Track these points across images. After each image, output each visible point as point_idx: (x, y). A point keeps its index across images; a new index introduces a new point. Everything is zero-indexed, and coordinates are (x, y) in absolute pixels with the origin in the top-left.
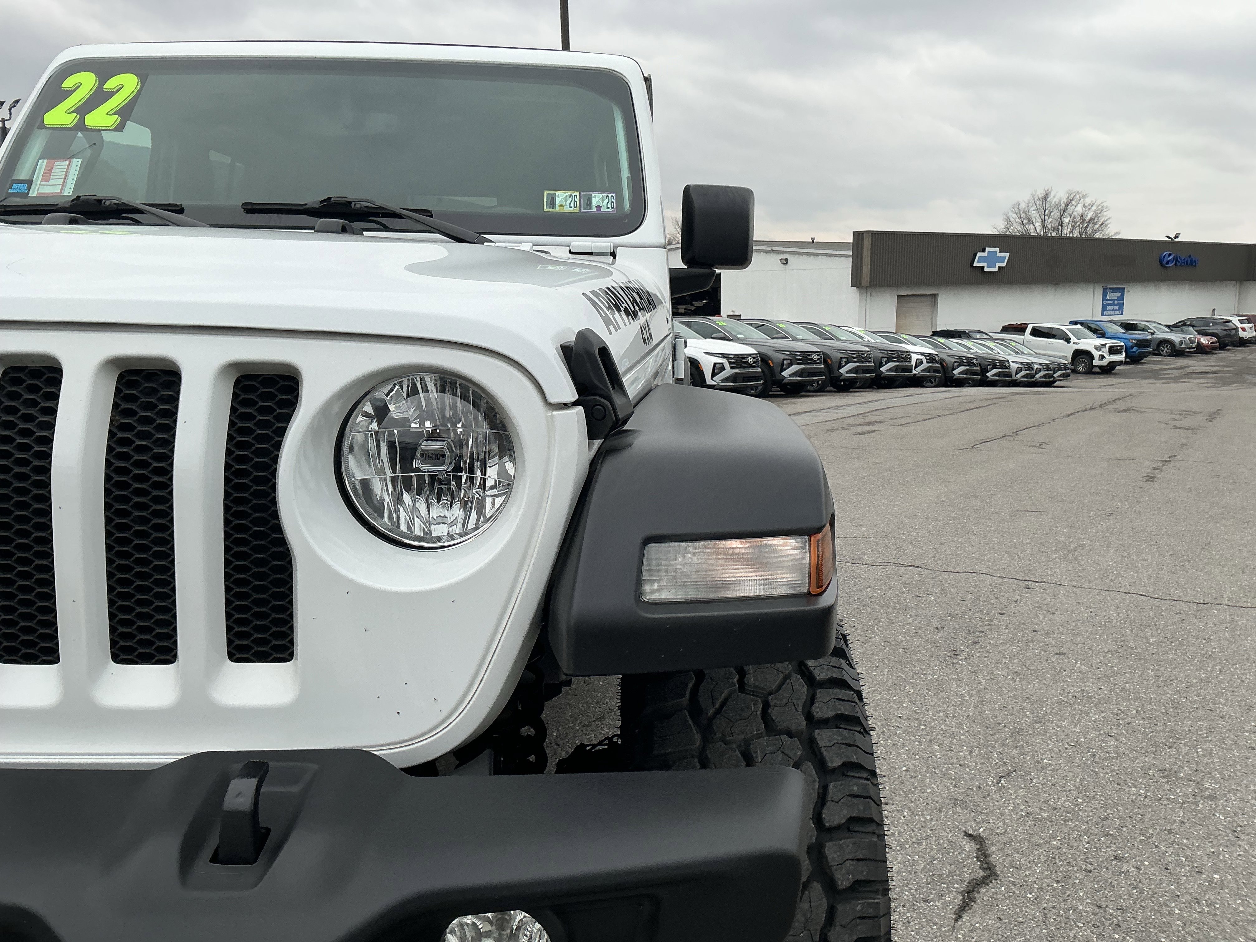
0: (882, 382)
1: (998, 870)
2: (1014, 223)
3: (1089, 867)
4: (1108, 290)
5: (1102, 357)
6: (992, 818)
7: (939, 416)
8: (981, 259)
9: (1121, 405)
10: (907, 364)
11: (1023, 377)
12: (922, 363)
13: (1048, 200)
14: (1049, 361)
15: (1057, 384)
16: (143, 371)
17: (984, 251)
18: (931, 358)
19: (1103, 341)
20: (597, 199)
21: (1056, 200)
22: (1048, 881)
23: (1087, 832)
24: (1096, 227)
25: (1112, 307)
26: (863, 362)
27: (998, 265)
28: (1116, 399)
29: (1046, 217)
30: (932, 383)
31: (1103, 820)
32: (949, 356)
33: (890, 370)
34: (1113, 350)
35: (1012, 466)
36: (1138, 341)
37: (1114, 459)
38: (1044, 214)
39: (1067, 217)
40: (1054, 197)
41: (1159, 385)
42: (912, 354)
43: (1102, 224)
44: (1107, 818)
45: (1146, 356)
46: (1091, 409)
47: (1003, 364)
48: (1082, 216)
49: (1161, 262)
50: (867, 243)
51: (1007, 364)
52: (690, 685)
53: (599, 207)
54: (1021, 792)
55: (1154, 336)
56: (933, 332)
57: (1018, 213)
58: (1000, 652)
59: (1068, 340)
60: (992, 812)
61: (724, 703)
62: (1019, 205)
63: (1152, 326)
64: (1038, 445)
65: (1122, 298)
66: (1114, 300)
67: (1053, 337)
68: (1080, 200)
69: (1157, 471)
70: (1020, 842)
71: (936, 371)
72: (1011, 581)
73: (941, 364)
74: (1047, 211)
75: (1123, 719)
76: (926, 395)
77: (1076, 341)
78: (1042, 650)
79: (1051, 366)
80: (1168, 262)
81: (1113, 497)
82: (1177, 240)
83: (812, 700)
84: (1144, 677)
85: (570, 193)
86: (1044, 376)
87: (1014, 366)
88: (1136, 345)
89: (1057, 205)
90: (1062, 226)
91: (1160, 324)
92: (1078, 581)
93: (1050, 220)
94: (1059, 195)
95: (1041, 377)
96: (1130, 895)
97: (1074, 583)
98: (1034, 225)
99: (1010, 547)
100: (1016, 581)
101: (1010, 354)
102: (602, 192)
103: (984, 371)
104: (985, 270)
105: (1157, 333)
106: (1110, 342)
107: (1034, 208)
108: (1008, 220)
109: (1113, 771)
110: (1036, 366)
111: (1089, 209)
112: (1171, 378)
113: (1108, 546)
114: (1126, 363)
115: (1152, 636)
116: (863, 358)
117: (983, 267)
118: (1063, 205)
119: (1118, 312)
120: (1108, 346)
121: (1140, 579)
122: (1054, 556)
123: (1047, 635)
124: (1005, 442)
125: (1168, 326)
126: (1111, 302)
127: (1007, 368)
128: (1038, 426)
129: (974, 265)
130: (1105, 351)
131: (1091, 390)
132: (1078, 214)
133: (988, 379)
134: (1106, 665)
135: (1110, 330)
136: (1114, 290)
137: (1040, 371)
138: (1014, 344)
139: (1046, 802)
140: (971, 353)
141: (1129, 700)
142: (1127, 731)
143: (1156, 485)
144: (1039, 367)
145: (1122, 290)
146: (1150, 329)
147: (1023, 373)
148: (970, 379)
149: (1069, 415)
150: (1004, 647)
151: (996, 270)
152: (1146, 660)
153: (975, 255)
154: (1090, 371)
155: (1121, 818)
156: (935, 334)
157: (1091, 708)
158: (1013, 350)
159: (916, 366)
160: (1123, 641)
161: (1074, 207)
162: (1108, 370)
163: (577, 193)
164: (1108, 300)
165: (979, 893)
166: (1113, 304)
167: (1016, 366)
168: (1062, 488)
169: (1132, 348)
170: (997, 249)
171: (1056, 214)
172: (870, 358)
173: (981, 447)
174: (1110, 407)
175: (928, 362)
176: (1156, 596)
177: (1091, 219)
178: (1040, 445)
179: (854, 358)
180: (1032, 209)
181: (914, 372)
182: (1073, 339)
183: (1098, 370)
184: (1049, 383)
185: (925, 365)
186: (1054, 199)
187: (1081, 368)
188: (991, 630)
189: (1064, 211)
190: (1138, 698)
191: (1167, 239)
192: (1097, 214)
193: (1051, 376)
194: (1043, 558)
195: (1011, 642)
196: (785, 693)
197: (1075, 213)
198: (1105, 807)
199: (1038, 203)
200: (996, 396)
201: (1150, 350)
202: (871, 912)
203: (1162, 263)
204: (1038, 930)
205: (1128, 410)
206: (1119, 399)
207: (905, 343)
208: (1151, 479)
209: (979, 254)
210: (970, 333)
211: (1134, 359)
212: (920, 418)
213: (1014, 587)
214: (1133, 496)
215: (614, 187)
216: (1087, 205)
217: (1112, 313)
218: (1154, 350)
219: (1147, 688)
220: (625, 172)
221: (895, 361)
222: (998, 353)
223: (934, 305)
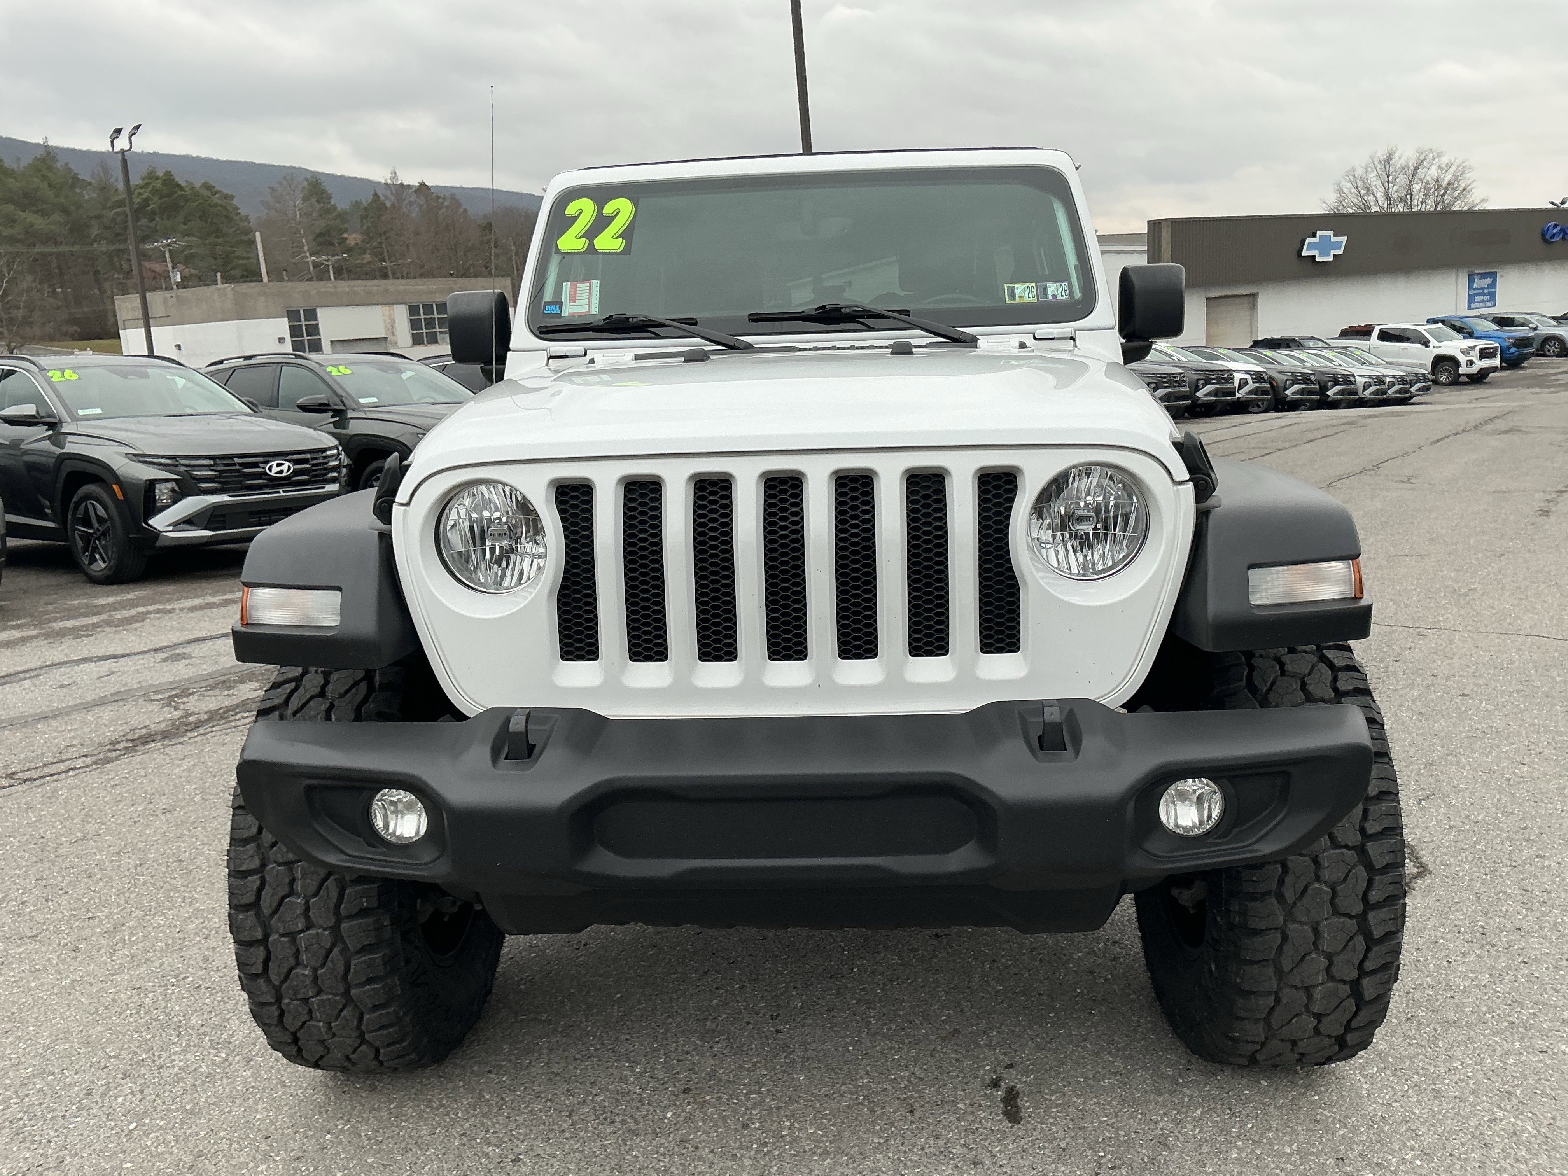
0: (1198, 410)
1: (1431, 867)
2: (1349, 195)
3: (1514, 864)
4: (1476, 276)
5: (1471, 363)
6: (1417, 831)
7: (1280, 450)
8: (1312, 246)
9: (1500, 425)
10: (1228, 386)
11: (1373, 393)
12: (1246, 383)
13: (1391, 162)
14: (1405, 371)
15: (1415, 399)
16: (919, 475)
17: (1314, 235)
18: (1258, 377)
19: (1471, 342)
20: (1052, 288)
21: (1403, 162)
22: (1478, 874)
23: (1508, 838)
24: (1457, 193)
25: (1482, 298)
26: (1175, 387)
27: (1333, 252)
28: (1494, 417)
29: (1390, 185)
30: (1259, 407)
31: (1523, 829)
32: (1280, 373)
33: (1208, 394)
34: (1484, 354)
35: (1379, 505)
36: (1517, 339)
37: (1499, 492)
38: (1388, 181)
39: (1417, 183)
40: (1400, 158)
41: (1546, 395)
42: (1235, 374)
43: (1464, 189)
44: (1526, 828)
45: (1527, 359)
46: (1464, 431)
47: (1347, 380)
48: (1438, 180)
49: (1543, 235)
50: (1166, 235)
51: (1352, 379)
52: (1245, 673)
53: (1054, 296)
54: (1442, 810)
55: (1537, 332)
56: (1254, 341)
57: (1353, 182)
58: (1401, 696)
59: (1426, 344)
60: (1417, 826)
61: (1273, 684)
62: (1354, 170)
63: (1533, 319)
64: (1406, 479)
65: (1493, 285)
66: (1483, 289)
67: (1407, 339)
68: (1434, 160)
69: (1551, 504)
70: (1447, 847)
71: (1265, 392)
72: (1401, 629)
73: (1270, 383)
74: (1391, 177)
75: (1534, 749)
76: (1258, 424)
77: (1437, 344)
78: (1444, 692)
79: (1407, 379)
80: (1553, 236)
81: (1503, 535)
82: (1565, 206)
83: (1335, 679)
84: (1553, 712)
85: (1027, 284)
86: (1399, 391)
87: (1361, 381)
88: (1514, 345)
89: (1404, 168)
90: (1411, 195)
91: (1545, 316)
92: (1472, 626)
93: (1396, 188)
94: (1406, 155)
95: (1396, 392)
96: (1554, 882)
97: (1469, 628)
98: (1375, 196)
99: (1394, 595)
100: (1406, 629)
101: (1354, 366)
102: (1056, 281)
103: (1324, 388)
104: (1317, 260)
105: (1541, 327)
106: (1480, 344)
107: (1375, 173)
108: (1341, 191)
109: (1529, 791)
110: (1388, 380)
111: (1446, 171)
112: (1560, 385)
113: (1503, 589)
114: (1502, 368)
115: (1559, 675)
116: (1176, 382)
117: (1314, 257)
118: (1412, 168)
119: (1489, 304)
120: (1477, 348)
121: (1541, 622)
122: (1444, 602)
123: (1448, 678)
124: (1365, 478)
125: (1555, 319)
126: (1480, 291)
127: (1352, 383)
128: (1403, 456)
129: (1303, 254)
130: (1475, 356)
131: (1461, 406)
132: (1432, 179)
133: (1330, 399)
134: (1513, 703)
135: (1479, 328)
136: (1483, 276)
137: (1393, 385)
138: (1358, 352)
139: (1467, 817)
140: (1307, 368)
141: (1539, 733)
142: (1539, 759)
143: (1552, 520)
144: (1392, 380)
145: (1493, 275)
146: (1531, 323)
147: (1373, 388)
148: (1307, 400)
149: (1438, 441)
150: (1405, 691)
151: (1331, 258)
152: (1553, 697)
153: (1303, 242)
154: (1456, 382)
155: (1540, 828)
156: (1257, 344)
157: (1501, 741)
158: (1357, 360)
159: (1240, 388)
160: (1528, 681)
161: (1426, 169)
162: (1479, 379)
163: (1034, 284)
164: (1476, 289)
165: (1416, 883)
166: (1483, 294)
167: (1364, 380)
168: (1442, 528)
169: (1509, 348)
170: (1331, 233)
171: (1402, 180)
172: (1185, 381)
173: (1338, 484)
174: (1488, 428)
175: (1254, 383)
176: (1561, 637)
177: (1449, 184)
178: (1409, 479)
179: (1165, 382)
180: (1372, 175)
181: (1238, 395)
182: (1433, 342)
183: (1466, 379)
184: (1404, 400)
185: (1251, 386)
186: (1399, 161)
187: (1443, 378)
188: (1388, 677)
189: (1413, 175)
190: (1547, 730)
191: (1551, 206)
192: (1457, 178)
193: (1407, 391)
194: (1432, 604)
195: (1412, 686)
196: (1316, 675)
197: (1429, 178)
198: (1524, 819)
199: (1379, 167)
200: (1344, 421)
201: (1532, 350)
202: (1392, 811)
203: (1546, 239)
204: (1473, 908)
205: (1510, 431)
206: (1497, 417)
207: (1223, 359)
208: (1545, 513)
209: (1309, 240)
210: (1301, 341)
211: (1512, 363)
212: (1255, 453)
213: (1405, 634)
214: (1525, 533)
215: (1061, 275)
216: (1443, 166)
217: (1482, 304)
218: (1538, 350)
219: (1557, 722)
220: (1072, 260)
221: (1214, 384)
222: (1340, 365)
223: (1254, 307)
